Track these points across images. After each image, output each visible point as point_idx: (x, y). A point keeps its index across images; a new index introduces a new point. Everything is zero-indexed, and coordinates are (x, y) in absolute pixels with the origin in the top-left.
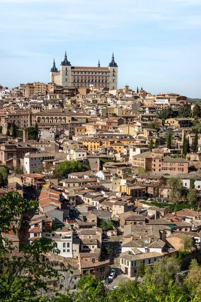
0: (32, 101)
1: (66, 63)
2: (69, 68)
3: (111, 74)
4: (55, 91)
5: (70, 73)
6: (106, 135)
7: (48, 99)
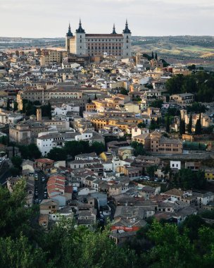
0: (47, 70)
1: (80, 30)
2: (83, 35)
3: (124, 41)
4: (69, 59)
5: (84, 41)
6: (112, 113)
7: (63, 68)
